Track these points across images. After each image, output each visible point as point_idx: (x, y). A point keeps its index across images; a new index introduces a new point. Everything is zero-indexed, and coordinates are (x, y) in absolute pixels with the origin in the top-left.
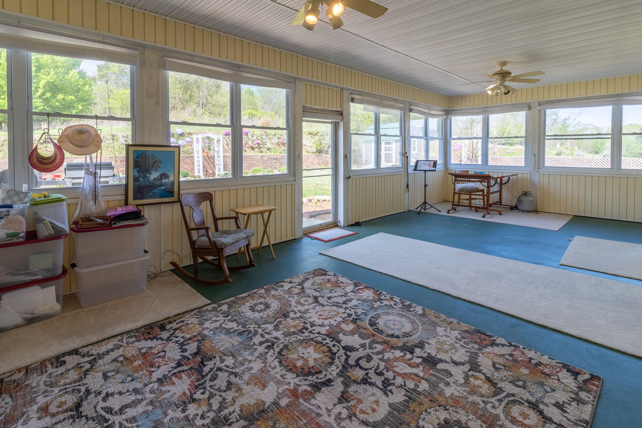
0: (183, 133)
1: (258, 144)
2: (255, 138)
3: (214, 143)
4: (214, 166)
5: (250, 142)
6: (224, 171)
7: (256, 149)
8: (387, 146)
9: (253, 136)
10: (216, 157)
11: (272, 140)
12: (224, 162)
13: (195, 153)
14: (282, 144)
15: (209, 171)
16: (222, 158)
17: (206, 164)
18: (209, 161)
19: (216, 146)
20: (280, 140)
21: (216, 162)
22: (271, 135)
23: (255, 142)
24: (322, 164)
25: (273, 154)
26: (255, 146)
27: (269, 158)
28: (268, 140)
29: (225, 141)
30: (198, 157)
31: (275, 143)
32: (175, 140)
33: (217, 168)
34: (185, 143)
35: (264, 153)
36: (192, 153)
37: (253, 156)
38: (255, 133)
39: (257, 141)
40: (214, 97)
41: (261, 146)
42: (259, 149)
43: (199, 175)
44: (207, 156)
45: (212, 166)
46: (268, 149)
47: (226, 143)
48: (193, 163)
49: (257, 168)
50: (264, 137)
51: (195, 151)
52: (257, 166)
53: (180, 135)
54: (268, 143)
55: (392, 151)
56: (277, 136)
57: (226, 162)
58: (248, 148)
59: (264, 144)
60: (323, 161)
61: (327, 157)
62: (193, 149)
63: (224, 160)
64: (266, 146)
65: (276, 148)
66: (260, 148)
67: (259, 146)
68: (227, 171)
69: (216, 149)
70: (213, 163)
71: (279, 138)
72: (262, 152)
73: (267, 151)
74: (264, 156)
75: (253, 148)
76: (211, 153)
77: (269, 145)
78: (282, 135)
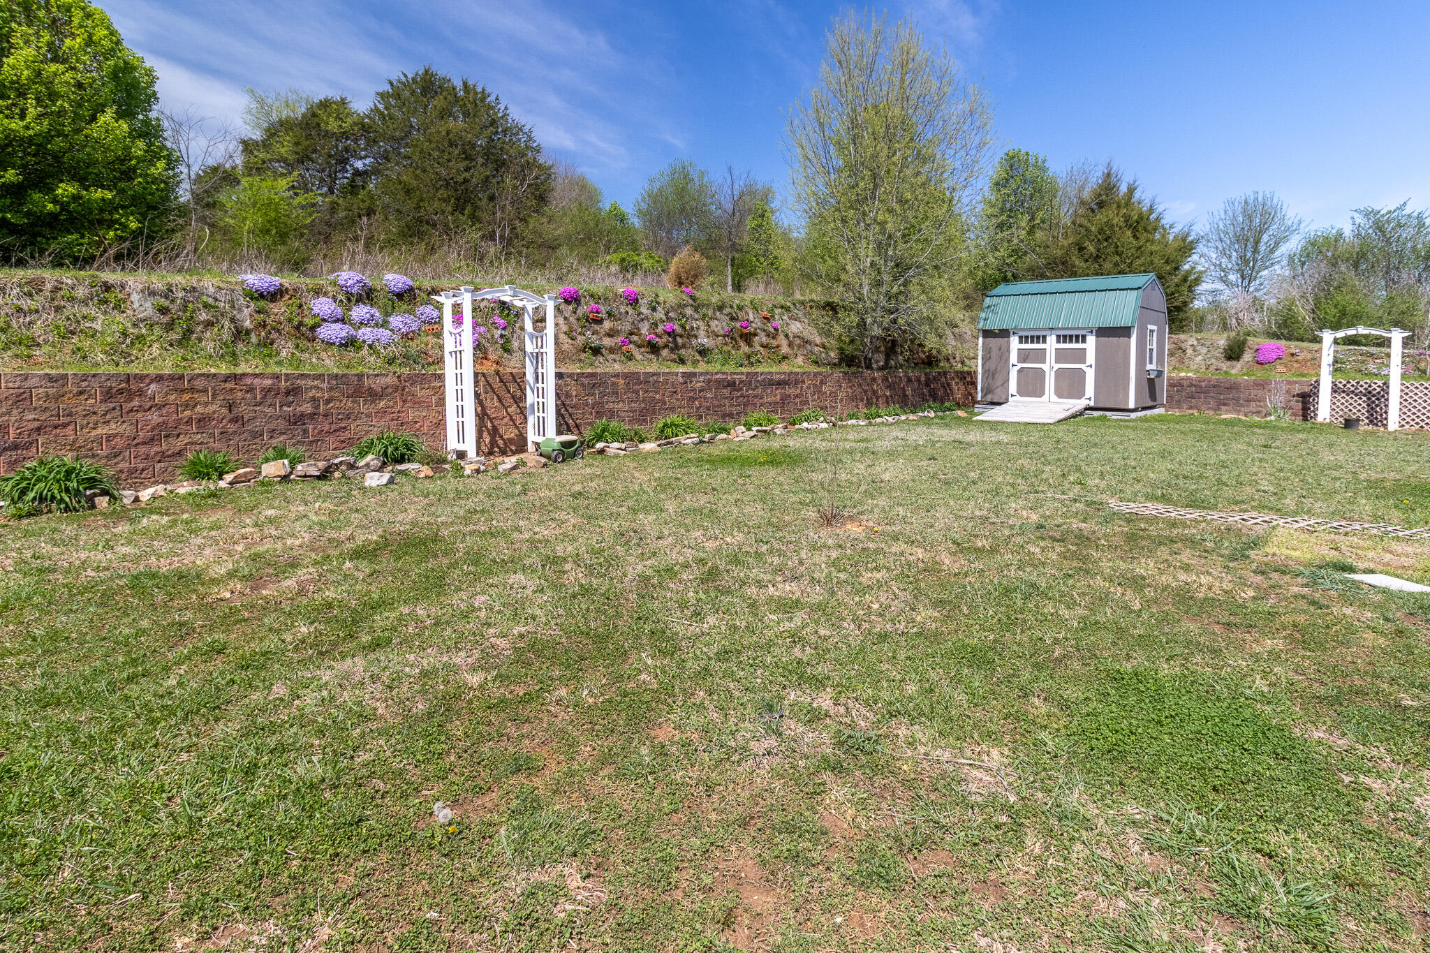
0: (411, 289)
1: (669, 334)
2: (660, 314)
3: (522, 329)
4: (523, 412)
5: (645, 329)
6: (559, 433)
7: (665, 352)
8: (1024, 346)
9: (654, 309)
10: (530, 377)
11: (714, 324)
12: (558, 395)
13: (449, 362)
14: (741, 337)
15: (502, 430)
16: (551, 384)
17: (492, 403)
18: (503, 393)
19: (531, 336)
20: (738, 325)
21: (530, 398)
22: (708, 306)
23: (660, 329)
24: (862, 400)
25: (718, 367)
26: (661, 342)
27: (710, 381)
28: (700, 323)
29: (561, 321)
30: (459, 379)
31: (722, 332)
32: (378, 314)
33: (531, 420)
34: (414, 326)
35: (689, 363)
36: (440, 361)
37: (657, 374)
38: (661, 299)
39: (668, 326)
40: (532, 223)
41: (679, 340)
42: (672, 350)
43: (461, 447)
44: (497, 373)
45: (513, 409)
46: (703, 352)
47: (564, 328)
48: (442, 402)
49: (673, 418)
50: (689, 311)
51: (447, 355)
52: (672, 409)
53: (400, 296)
54: (702, 333)
55: (1043, 361)
56: (728, 310)
57: (568, 395)
58: (639, 346)
59: (690, 334)
60: (865, 392)
61: (874, 379)
62: (441, 347)
63: (558, 387)
64: (694, 342)
65: (725, 348)
66: (677, 347)
67: (675, 341)
68: (569, 430)
69: (529, 347)
70: (519, 399)
71: (732, 319)
72: (682, 361)
73: (698, 357)
74: (694, 375)
75: (654, 349)
76: (512, 364)
77: (703, 340)
78: (740, 308)
